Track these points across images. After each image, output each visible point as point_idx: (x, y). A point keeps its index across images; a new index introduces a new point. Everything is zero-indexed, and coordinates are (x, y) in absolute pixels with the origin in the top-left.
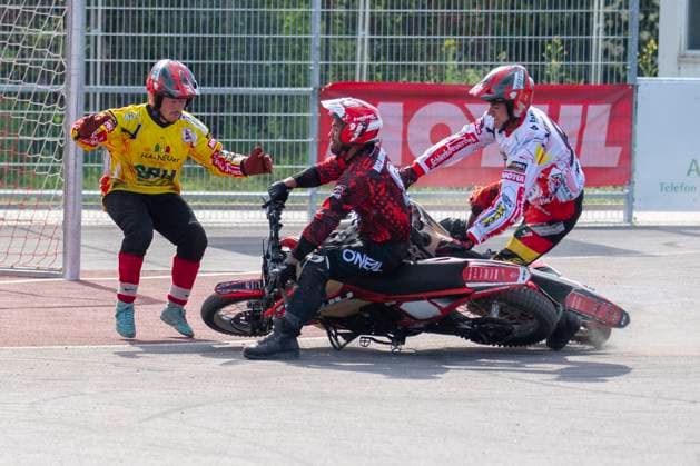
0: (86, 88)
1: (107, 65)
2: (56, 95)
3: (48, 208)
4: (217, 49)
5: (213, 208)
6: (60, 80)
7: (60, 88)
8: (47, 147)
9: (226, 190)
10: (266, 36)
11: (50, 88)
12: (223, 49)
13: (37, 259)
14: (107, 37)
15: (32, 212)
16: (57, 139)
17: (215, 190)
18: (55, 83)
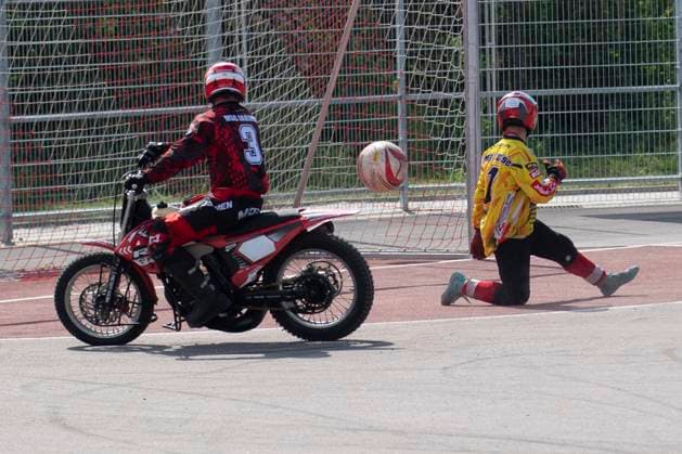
0: (484, 94)
1: (501, 73)
2: (458, 100)
3: (454, 199)
4: (595, 55)
5: (597, 192)
6: (462, 87)
7: (462, 95)
8: (452, 146)
9: (608, 176)
10: (637, 42)
11: (452, 95)
12: (601, 54)
13: (446, 243)
14: (500, 49)
15: (442, 202)
16: (460, 139)
17: (598, 177)
18: (457, 90)
